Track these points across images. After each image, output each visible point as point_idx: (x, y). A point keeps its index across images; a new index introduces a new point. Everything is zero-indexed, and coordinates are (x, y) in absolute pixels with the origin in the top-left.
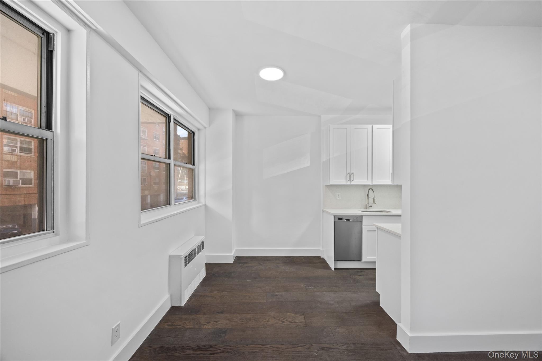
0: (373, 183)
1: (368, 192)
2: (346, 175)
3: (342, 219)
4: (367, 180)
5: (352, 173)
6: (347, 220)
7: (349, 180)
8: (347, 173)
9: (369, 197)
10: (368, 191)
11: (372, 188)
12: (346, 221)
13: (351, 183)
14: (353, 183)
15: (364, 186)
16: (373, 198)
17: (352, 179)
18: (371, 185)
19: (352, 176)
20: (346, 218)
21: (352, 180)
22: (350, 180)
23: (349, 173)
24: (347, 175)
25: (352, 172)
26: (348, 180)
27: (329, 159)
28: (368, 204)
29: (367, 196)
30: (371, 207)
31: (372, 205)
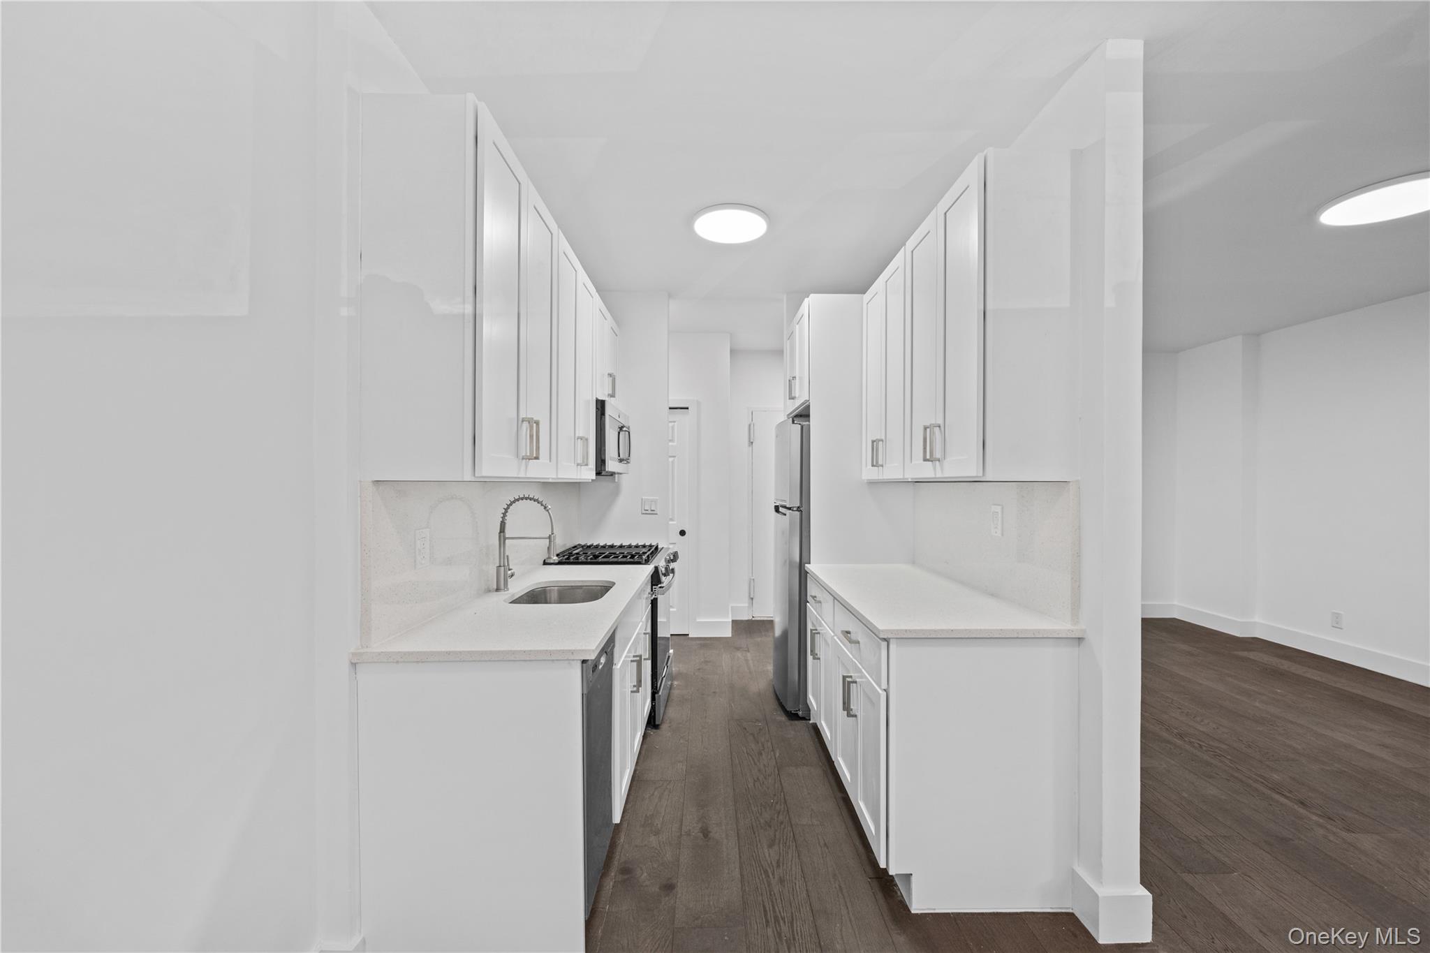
1: (504, 515)
8: (521, 420)
10: (507, 510)
23: (525, 421)
24: (519, 428)
26: (520, 457)
28: (502, 568)
29: (500, 532)
30: (512, 575)
31: (512, 569)
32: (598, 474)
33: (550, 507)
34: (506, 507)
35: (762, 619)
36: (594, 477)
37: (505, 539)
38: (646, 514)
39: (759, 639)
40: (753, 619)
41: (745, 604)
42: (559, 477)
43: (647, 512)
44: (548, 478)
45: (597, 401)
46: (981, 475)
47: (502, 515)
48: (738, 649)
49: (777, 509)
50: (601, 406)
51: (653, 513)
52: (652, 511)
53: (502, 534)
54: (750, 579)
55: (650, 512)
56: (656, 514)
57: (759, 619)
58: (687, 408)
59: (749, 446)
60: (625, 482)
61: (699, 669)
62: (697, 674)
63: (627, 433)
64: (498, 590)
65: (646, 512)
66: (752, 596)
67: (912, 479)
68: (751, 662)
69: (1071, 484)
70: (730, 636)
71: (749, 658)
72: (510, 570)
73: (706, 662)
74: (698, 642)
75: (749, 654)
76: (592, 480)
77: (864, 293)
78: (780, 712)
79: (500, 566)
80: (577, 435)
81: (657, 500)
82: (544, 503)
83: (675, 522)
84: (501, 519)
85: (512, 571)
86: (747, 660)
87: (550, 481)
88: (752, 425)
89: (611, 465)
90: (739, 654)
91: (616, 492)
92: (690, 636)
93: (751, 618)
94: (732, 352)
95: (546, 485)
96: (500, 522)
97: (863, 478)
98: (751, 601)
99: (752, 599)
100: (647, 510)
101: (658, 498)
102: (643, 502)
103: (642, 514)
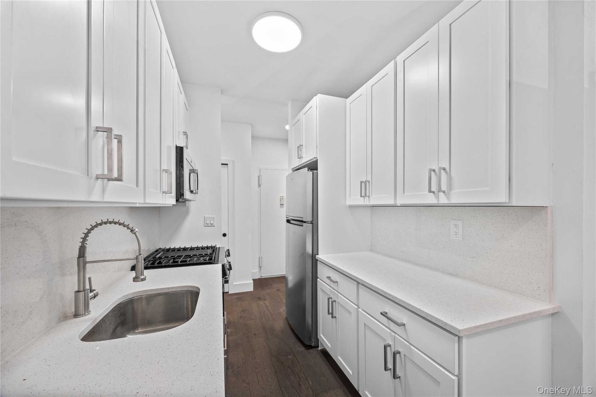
9: (87, 257)
28: (82, 292)
29: (79, 257)
30: (95, 296)
31: (94, 290)
32: (177, 201)
33: (137, 230)
34: (86, 231)
35: (266, 277)
36: (174, 203)
37: (85, 263)
38: (208, 226)
39: (268, 291)
40: (261, 278)
41: (257, 270)
42: (147, 202)
44: (136, 203)
45: (177, 147)
46: (508, 202)
47: (81, 240)
48: (259, 299)
49: (288, 221)
50: (180, 151)
51: (212, 225)
52: (211, 224)
53: (81, 259)
54: (260, 257)
56: (214, 226)
57: (264, 277)
58: (228, 164)
59: (259, 187)
60: (192, 206)
61: (241, 317)
62: (240, 321)
63: (196, 174)
64: (76, 315)
65: (207, 225)
66: (261, 266)
67: (400, 204)
68: (269, 307)
69: (548, 208)
70: (253, 290)
71: (268, 305)
72: (91, 291)
73: (244, 311)
74: (235, 297)
75: (266, 302)
76: (173, 205)
77: (347, 98)
78: (299, 344)
79: (78, 291)
80: (163, 168)
82: (130, 226)
85: (95, 292)
86: (267, 306)
87: (138, 205)
88: (260, 176)
89: (187, 195)
90: (261, 302)
91: (187, 213)
92: (229, 293)
93: (260, 277)
94: (253, 137)
95: (133, 210)
96: (78, 248)
97: (347, 204)
98: (260, 268)
99: (261, 267)
100: (208, 224)
101: (215, 216)
102: (205, 219)
103: (205, 226)
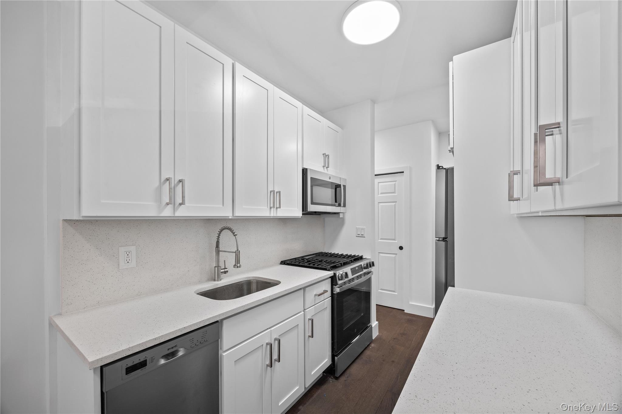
0: (237, 215)
1: (219, 237)
2: (157, 184)
3: (143, 364)
4: (222, 206)
5: (180, 181)
6: (166, 357)
7: (168, 201)
8: (163, 179)
9: (221, 248)
10: (219, 235)
11: (229, 225)
12: (163, 361)
13: (177, 214)
14: (181, 212)
15: (209, 221)
16: (235, 252)
17: (179, 200)
18: (230, 218)
19: (179, 188)
20: (164, 350)
21: (180, 204)
22: (171, 202)
23: (167, 179)
24: (161, 184)
25: (178, 178)
26: (164, 203)
27: (79, 110)
28: (217, 268)
30: (225, 272)
31: (227, 268)
37: (220, 251)
38: (359, 237)
43: (359, 236)
45: (303, 169)
50: (306, 172)
51: (362, 236)
52: (362, 235)
53: (217, 248)
55: (360, 236)
56: (365, 237)
58: (403, 172)
60: (347, 217)
64: (215, 280)
72: (224, 269)
76: (301, 217)
77: (511, 36)
79: (216, 267)
81: (364, 228)
83: (396, 241)
84: (217, 240)
85: (226, 270)
91: (342, 223)
96: (215, 242)
100: (359, 235)
101: (365, 227)
102: (357, 230)
103: (357, 236)
